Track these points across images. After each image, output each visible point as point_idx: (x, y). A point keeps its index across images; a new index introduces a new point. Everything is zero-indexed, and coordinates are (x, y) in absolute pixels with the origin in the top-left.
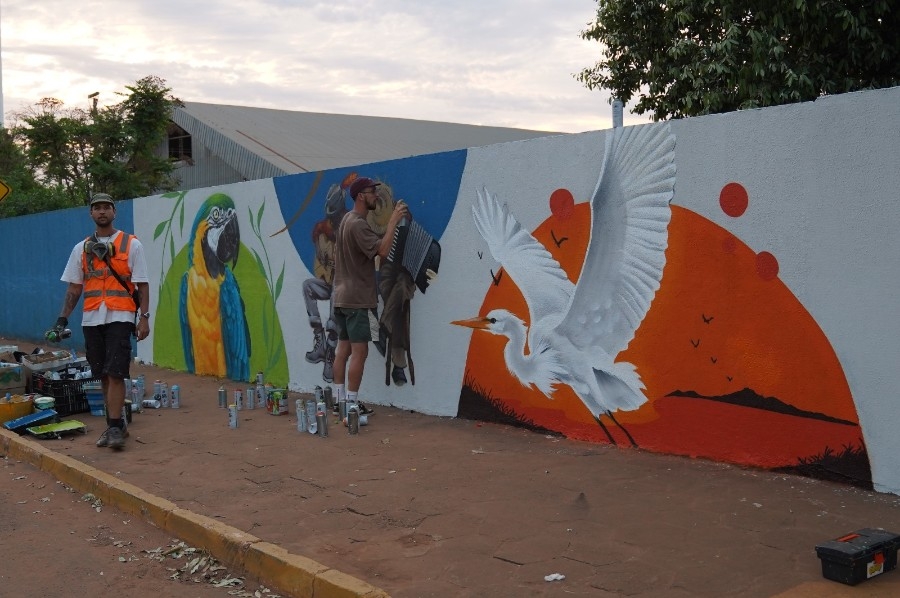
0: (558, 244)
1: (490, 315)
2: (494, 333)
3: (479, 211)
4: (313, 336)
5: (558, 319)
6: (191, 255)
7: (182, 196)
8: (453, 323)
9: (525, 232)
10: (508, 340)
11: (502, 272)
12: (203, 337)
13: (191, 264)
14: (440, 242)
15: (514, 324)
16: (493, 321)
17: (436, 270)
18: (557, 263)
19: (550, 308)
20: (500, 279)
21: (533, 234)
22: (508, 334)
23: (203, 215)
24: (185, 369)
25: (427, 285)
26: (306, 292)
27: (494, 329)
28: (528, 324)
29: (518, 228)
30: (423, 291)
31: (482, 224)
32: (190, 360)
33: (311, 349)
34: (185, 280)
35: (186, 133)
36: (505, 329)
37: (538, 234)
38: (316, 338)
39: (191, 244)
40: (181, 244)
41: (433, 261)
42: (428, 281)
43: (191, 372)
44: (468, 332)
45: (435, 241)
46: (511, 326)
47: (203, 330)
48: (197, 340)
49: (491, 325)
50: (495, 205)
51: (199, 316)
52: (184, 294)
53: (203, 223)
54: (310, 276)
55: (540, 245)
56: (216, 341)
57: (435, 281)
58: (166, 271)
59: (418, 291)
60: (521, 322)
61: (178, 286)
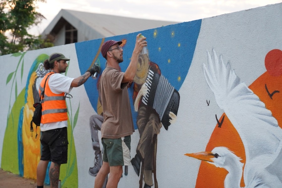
0: (271, 95)
1: (215, 151)
2: (217, 166)
3: (209, 68)
4: (94, 156)
5: (269, 160)
6: (26, 95)
7: (23, 55)
8: (187, 155)
9: (243, 85)
10: (227, 172)
11: (224, 117)
12: (30, 152)
13: (26, 101)
14: (180, 92)
15: (232, 160)
16: (216, 156)
17: (176, 113)
18: (269, 112)
19: (263, 149)
20: (222, 122)
21: (250, 87)
22: (227, 168)
23: (34, 69)
24: (18, 173)
25: (169, 124)
26: (91, 124)
27: (217, 163)
28: (244, 161)
29: (237, 82)
30: (167, 129)
31: (210, 78)
32: (21, 167)
33: (93, 166)
34: (22, 112)
35: (74, 28)
36: (225, 164)
37: (254, 87)
38: (96, 158)
39: (27, 88)
40: (21, 87)
41: (174, 107)
42: (171, 121)
43: (21, 175)
44: (198, 162)
45: (176, 91)
46: (230, 161)
47: (30, 147)
48: (27, 153)
49: (214, 159)
50: (220, 63)
51: (28, 137)
52: (21, 122)
53: (34, 74)
54: (94, 113)
55: (255, 96)
56: (37, 155)
57: (175, 121)
58: (12, 106)
59: (163, 128)
60: (238, 159)
61: (18, 116)
